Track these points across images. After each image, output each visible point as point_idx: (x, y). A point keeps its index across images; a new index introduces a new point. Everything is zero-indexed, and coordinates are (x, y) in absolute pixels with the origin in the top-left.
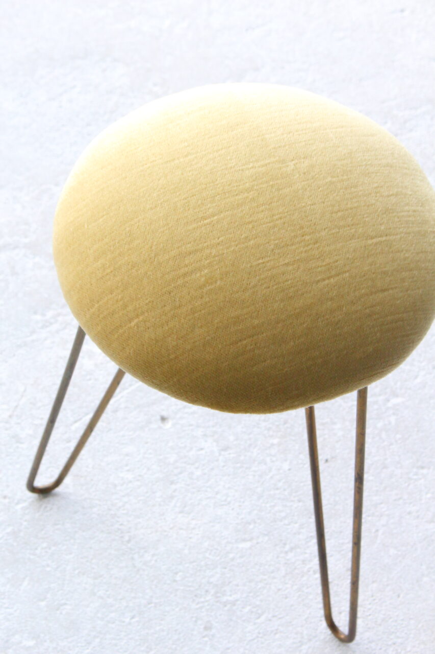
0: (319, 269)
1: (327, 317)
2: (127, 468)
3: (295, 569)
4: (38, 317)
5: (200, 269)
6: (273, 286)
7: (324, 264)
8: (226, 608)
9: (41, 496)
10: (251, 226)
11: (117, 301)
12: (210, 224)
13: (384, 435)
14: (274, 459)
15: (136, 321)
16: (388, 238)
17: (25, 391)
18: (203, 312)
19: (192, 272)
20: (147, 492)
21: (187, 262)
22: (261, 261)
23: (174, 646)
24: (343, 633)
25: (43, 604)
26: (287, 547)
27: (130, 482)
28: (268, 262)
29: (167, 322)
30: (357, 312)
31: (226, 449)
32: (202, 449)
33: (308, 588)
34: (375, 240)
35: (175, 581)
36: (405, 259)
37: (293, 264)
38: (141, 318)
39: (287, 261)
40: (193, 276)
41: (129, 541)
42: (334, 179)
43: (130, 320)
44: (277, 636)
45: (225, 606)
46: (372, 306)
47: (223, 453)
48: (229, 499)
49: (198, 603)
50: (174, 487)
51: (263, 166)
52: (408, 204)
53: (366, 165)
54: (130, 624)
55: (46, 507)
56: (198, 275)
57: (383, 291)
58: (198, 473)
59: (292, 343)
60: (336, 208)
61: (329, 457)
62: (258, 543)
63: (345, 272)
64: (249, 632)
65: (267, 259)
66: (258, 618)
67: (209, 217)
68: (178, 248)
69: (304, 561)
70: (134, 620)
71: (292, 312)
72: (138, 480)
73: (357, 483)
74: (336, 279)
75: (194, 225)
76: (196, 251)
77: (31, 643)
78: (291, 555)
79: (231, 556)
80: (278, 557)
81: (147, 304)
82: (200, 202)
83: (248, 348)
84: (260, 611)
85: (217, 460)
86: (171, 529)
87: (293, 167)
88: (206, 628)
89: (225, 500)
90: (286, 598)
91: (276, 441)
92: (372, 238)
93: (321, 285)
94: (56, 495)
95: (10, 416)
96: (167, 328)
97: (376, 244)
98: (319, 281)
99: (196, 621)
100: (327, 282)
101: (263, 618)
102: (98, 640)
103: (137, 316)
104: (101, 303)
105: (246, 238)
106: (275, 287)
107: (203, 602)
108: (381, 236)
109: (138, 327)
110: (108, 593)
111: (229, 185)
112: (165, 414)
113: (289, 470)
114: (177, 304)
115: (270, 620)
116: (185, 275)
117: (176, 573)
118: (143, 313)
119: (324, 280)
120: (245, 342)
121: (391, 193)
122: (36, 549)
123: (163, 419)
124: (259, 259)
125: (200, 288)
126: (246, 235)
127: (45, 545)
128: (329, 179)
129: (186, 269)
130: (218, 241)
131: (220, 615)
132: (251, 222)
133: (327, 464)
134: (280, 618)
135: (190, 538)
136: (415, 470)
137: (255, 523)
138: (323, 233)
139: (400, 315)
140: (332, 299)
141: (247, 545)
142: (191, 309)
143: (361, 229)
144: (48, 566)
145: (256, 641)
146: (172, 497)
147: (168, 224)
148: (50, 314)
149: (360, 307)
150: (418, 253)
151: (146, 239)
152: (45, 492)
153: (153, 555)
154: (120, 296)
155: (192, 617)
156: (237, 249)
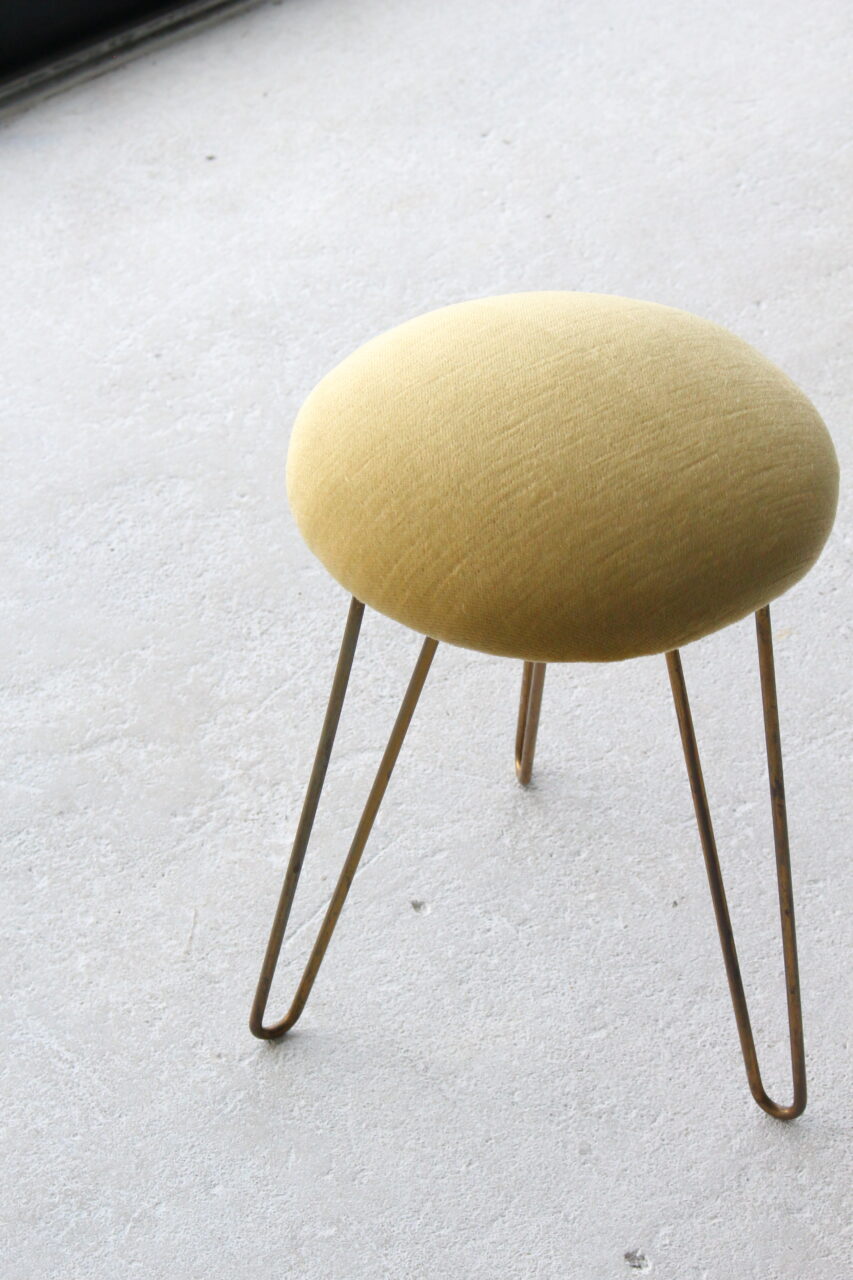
0: (678, 456)
1: (709, 507)
2: (388, 978)
3: (683, 1047)
4: (180, 819)
5: (525, 485)
6: (627, 484)
7: (682, 448)
8: (603, 1120)
9: (273, 1043)
10: (572, 423)
11: (424, 551)
12: (517, 432)
13: (744, 854)
14: (598, 919)
15: (458, 568)
16: (749, 411)
17: (196, 915)
18: (547, 532)
19: (515, 491)
20: (429, 1003)
21: (503, 481)
22: (600, 459)
23: (544, 1186)
24: (784, 1108)
25: (329, 1177)
26: (661, 1024)
27: (399, 995)
28: (610, 458)
29: (502, 556)
30: (743, 496)
31: (524, 922)
32: (489, 930)
33: (710, 1067)
34: (735, 415)
35: (513, 1103)
36: (780, 431)
37: (643, 455)
38: (465, 561)
39: (634, 453)
40: (518, 495)
41: (426, 1069)
42: (656, 358)
43: (450, 569)
44: (690, 1137)
45: (600, 1117)
46: (761, 488)
47: (520, 928)
48: (552, 983)
49: (558, 1124)
50: (465, 987)
51: (559, 359)
52: (756, 376)
53: (688, 340)
54: (468, 1173)
55: (286, 1055)
56: (524, 492)
57: (767, 469)
58: (495, 960)
59: (675, 547)
60: (672, 387)
61: (676, 898)
62: (616, 1028)
63: (712, 453)
64: (648, 1142)
65: (606, 456)
66: (655, 1121)
67: (514, 426)
68: (486, 467)
69: (692, 1036)
70: (471, 1167)
71: (662, 510)
72: (410, 990)
73: (777, 799)
74: (704, 462)
75: (497, 438)
76: (510, 467)
77: (332, 1231)
78: (669, 1033)
79: (583, 1053)
80: (652, 1039)
81: (467, 542)
82: (494, 412)
83: (620, 563)
84: (652, 1113)
85: (517, 939)
86: (483, 1039)
87: (597, 354)
88: (582, 1152)
89: (548, 986)
90: (685, 1087)
91: (592, 896)
92: (730, 413)
93: (688, 472)
94: (293, 1036)
95: (187, 953)
96: (504, 564)
97: (738, 418)
98: (682, 469)
99: (565, 1147)
100: (693, 467)
101: (660, 1119)
102: (429, 1204)
103: (458, 561)
104: (401, 561)
105: (571, 438)
106: (630, 485)
107: (565, 1121)
108: (740, 410)
109: (464, 574)
110: (421, 1141)
111: (524, 387)
112: (417, 898)
113: (626, 927)
114: (509, 531)
115: (672, 1120)
116: (507, 496)
117: (513, 1094)
118: (464, 556)
119: (689, 466)
120: (614, 556)
121: (731, 365)
122: (292, 1111)
123: (417, 906)
124: (597, 458)
125: (533, 506)
126: (570, 435)
127: (303, 1103)
128: (649, 358)
129: (506, 489)
130: (535, 449)
131: (597, 1130)
132: (571, 419)
133: (678, 908)
134: (685, 1114)
135: (515, 1044)
136: (805, 887)
137: (602, 1003)
138: (668, 416)
139: (798, 496)
140: (707, 486)
141: (603, 1033)
142: (530, 533)
143: (712, 405)
144: (318, 1128)
145: (661, 1150)
146: (469, 1000)
147: (461, 446)
148: (196, 812)
149: (745, 491)
150: (793, 425)
151: (438, 469)
152: (276, 1035)
153: (469, 1079)
154: (426, 544)
155: (558, 1142)
156: (564, 451)
